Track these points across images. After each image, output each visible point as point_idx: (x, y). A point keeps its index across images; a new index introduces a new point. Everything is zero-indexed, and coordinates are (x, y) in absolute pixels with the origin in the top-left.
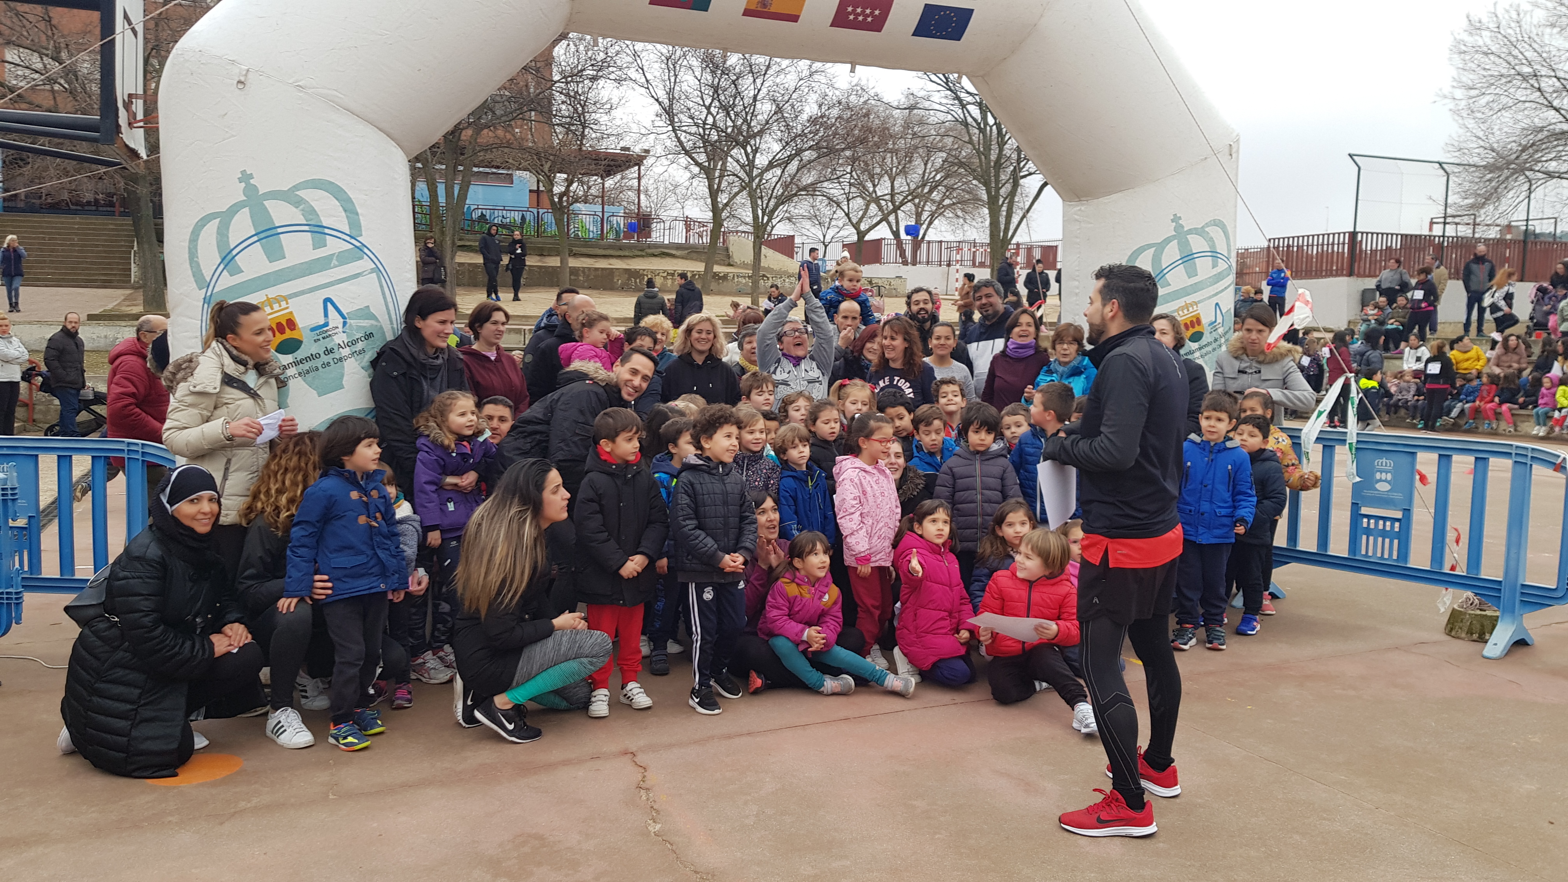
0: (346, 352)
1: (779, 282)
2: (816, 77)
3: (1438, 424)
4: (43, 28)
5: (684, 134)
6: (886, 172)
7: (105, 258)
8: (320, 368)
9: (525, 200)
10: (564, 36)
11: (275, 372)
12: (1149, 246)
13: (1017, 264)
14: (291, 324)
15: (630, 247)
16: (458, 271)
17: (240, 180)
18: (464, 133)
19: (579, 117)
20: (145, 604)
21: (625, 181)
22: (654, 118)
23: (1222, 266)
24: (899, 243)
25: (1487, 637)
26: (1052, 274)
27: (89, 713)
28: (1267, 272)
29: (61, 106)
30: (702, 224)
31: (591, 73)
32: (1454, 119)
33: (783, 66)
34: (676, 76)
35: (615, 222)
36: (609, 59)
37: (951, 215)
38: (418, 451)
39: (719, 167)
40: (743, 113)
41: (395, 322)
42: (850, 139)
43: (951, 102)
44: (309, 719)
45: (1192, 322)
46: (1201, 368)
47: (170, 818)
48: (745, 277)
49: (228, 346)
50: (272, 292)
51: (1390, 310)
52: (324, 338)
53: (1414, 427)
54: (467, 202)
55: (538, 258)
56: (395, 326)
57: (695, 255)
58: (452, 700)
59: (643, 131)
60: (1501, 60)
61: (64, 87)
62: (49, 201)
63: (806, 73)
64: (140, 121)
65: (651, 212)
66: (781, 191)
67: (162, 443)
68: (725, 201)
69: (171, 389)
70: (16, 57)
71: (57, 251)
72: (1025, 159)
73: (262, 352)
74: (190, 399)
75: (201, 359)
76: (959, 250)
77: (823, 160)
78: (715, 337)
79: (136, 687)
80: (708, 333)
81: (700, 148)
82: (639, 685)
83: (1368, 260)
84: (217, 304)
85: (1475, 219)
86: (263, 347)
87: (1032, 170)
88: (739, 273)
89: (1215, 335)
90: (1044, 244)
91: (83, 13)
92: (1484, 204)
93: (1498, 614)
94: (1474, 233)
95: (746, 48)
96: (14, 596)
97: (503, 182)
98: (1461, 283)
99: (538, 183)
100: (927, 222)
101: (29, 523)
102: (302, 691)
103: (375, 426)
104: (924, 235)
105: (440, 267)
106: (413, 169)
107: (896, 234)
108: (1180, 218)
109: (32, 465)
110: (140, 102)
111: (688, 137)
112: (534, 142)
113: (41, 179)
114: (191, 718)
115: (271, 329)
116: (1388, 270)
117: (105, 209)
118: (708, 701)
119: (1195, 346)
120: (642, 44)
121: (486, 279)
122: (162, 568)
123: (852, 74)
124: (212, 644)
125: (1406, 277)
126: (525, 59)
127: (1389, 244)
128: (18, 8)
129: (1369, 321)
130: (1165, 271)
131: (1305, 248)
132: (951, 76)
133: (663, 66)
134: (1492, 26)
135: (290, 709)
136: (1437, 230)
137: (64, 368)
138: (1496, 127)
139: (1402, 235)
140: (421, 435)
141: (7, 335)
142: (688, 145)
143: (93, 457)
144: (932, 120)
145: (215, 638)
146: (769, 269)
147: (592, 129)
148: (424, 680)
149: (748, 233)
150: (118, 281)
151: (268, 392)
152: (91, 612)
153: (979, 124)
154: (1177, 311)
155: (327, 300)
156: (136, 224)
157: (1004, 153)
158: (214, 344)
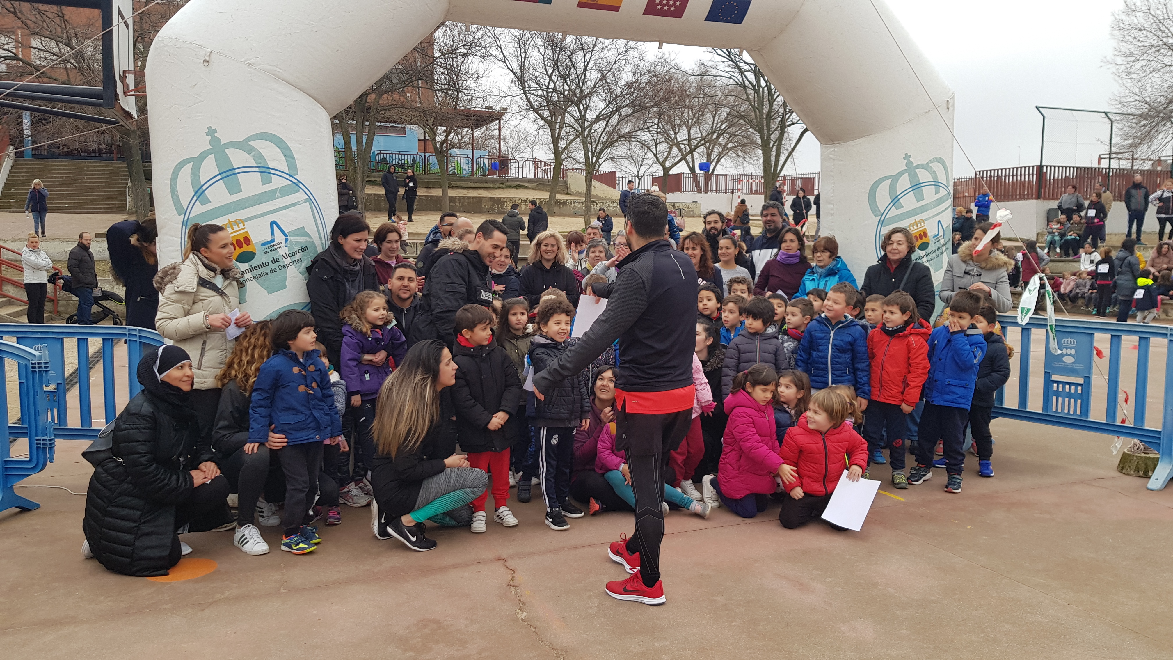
0: (288, 261)
1: (605, 207)
2: (630, 52)
3: (1107, 311)
4: (58, 22)
5: (532, 96)
6: (684, 123)
7: (108, 191)
8: (269, 273)
9: (415, 147)
10: (442, 24)
11: (237, 276)
12: (887, 178)
13: (784, 191)
14: (248, 240)
15: (494, 181)
16: (366, 200)
17: (207, 134)
18: (369, 97)
19: (454, 84)
20: (142, 448)
21: (488, 132)
22: (510, 84)
23: (943, 192)
24: (695, 177)
25: (1150, 474)
26: (812, 199)
27: (104, 529)
28: (975, 196)
29: (72, 80)
30: (547, 164)
31: (462, 51)
32: (1115, 80)
33: (606, 44)
34: (526, 53)
35: (482, 162)
36: (476, 41)
37: (734, 155)
38: (344, 335)
39: (559, 121)
40: (577, 80)
41: (323, 239)
42: (657, 99)
43: (733, 70)
44: (266, 533)
45: (920, 235)
46: (928, 269)
47: (165, 606)
48: (579, 203)
49: (201, 257)
50: (233, 217)
51: (1069, 225)
52: (271, 251)
53: (1089, 314)
54: (373, 148)
55: (425, 190)
56: (324, 241)
57: (541, 187)
58: (370, 518)
59: (502, 94)
60: (1152, 34)
61: (74, 66)
62: (65, 149)
63: (623, 49)
64: (132, 91)
65: (508, 154)
66: (606, 138)
67: (155, 330)
68: (564, 146)
69: (161, 289)
70: (39, 44)
71: (72, 187)
72: (789, 112)
73: (226, 261)
74: (175, 297)
75: (182, 266)
76: (740, 181)
77: (636, 115)
78: (559, 248)
79: (138, 510)
80: (553, 246)
81: (544, 106)
82: (508, 509)
83: (1052, 186)
84: (193, 226)
85: (1133, 155)
86: (228, 258)
87: (795, 121)
88: (575, 200)
89: (938, 244)
90: (806, 176)
91: (87, 11)
92: (1140, 143)
93: (1158, 456)
94: (1132, 166)
95: (579, 31)
96: (48, 442)
97: (398, 132)
98: (1123, 203)
99: (425, 134)
100: (715, 160)
101: (58, 388)
102: (260, 512)
103: (311, 317)
104: (714, 170)
105: (352, 197)
106: (333, 123)
107: (692, 170)
108: (910, 156)
109: (59, 346)
110: (132, 77)
111: (536, 98)
112: (421, 103)
113: (59, 134)
114: (179, 532)
115: (232, 244)
116: (1067, 194)
117: (106, 155)
118: (559, 521)
119: (922, 253)
120: (500, 29)
121: (388, 206)
122: (153, 421)
123: (660, 50)
124: (191, 478)
125: (1081, 200)
126: (415, 42)
127: (1068, 175)
128: (40, 8)
129: (1054, 233)
130: (899, 197)
131: (1003, 178)
132: (732, 50)
133: (516, 45)
134: (1145, 8)
135: (252, 526)
136: (1104, 164)
137: (83, 273)
138: (1149, 85)
139: (1077, 168)
140: (346, 324)
141: (37, 250)
142: (536, 104)
143: (103, 339)
144: (719, 83)
145: (194, 473)
146: (597, 197)
147: (464, 93)
148: (349, 504)
149: (581, 170)
150: (117, 209)
151: (232, 291)
152: (103, 455)
153: (754, 86)
154: (909, 226)
155: (273, 223)
156: (130, 166)
157: (773, 108)
158: (191, 256)
